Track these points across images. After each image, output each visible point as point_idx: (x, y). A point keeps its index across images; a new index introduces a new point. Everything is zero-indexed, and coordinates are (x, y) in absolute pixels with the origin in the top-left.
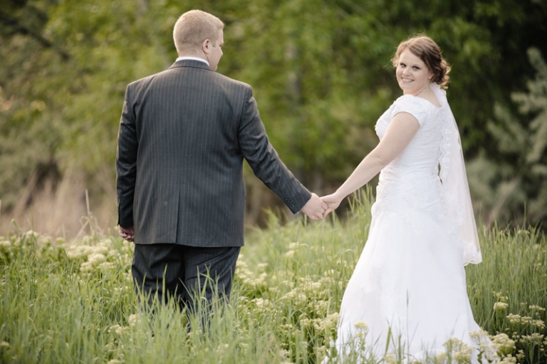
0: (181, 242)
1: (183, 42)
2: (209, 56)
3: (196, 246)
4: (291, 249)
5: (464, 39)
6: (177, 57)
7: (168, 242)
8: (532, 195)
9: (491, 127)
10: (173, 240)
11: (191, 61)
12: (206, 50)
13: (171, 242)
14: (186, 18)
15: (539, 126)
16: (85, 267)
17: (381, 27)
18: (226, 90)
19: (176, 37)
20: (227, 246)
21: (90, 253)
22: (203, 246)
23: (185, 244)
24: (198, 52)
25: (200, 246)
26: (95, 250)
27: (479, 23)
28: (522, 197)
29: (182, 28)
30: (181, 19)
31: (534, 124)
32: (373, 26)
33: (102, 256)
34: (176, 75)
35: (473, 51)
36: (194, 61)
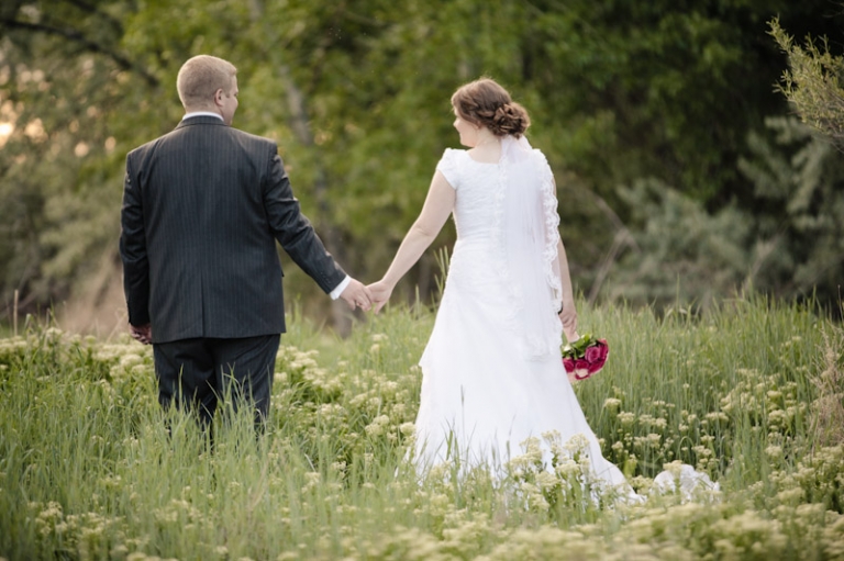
0: (210, 334)
1: (191, 95)
2: (223, 109)
3: (228, 336)
4: (376, 342)
5: (704, 41)
6: (184, 113)
7: (194, 336)
8: (802, 258)
9: (743, 164)
10: (200, 333)
11: (200, 117)
12: (220, 102)
13: (197, 336)
14: (192, 65)
15: (806, 160)
16: (116, 371)
17: (588, 28)
18: (245, 148)
19: (182, 90)
20: (266, 333)
21: (124, 353)
22: (237, 336)
23: (215, 336)
24: (209, 106)
25: (233, 336)
26: (128, 351)
27: (725, 18)
28: (786, 261)
29: (188, 79)
30: (185, 68)
31: (797, 160)
32: (577, 27)
33: (136, 357)
34: (185, 136)
35: (717, 59)
36: (205, 117)
